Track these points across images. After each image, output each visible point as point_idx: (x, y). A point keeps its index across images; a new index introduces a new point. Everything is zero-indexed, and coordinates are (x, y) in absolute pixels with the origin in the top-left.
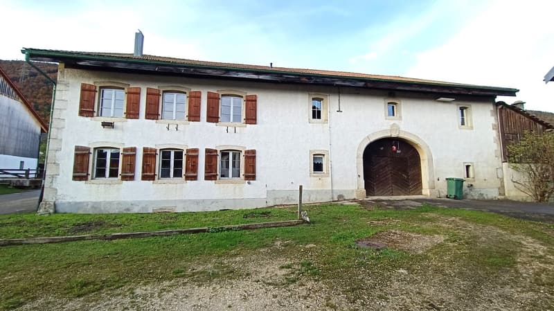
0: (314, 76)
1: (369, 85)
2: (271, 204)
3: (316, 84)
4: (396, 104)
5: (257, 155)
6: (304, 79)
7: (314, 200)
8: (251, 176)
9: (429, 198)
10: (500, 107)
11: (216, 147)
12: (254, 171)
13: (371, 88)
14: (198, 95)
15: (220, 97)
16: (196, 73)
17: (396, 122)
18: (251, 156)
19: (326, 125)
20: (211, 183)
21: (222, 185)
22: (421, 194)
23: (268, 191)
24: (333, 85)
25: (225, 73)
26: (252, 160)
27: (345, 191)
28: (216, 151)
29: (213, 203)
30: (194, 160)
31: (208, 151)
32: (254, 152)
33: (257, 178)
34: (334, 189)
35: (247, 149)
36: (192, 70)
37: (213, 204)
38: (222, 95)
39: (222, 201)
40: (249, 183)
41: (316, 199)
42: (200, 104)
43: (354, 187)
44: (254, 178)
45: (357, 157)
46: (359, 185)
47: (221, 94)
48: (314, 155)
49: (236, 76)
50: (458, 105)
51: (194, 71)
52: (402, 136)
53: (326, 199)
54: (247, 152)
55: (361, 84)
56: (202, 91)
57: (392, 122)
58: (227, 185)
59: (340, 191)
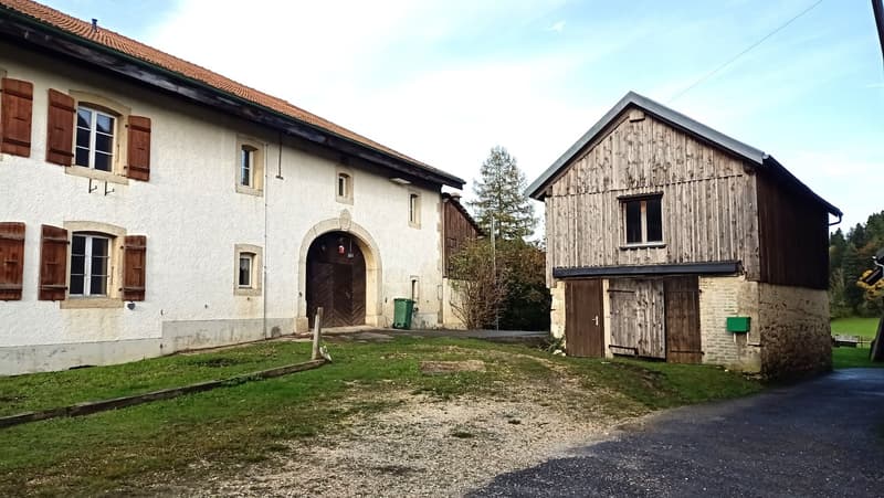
0: (262, 110)
1: (331, 144)
2: (169, 349)
3: (263, 125)
4: (347, 176)
5: (149, 247)
6: (248, 112)
7: (238, 337)
8: (135, 291)
9: (376, 327)
10: (446, 200)
11: (65, 223)
12: (142, 282)
13: (330, 148)
14: (25, 91)
15: (76, 107)
16: (55, 47)
17: (348, 207)
18: (136, 249)
19: (260, 198)
20: (53, 306)
21: (74, 311)
22: (364, 323)
23: (164, 323)
24: (286, 132)
25: (115, 65)
26: (139, 255)
27: (282, 320)
28: (65, 232)
29: (55, 352)
30: (14, 250)
31: (48, 231)
32: (142, 240)
33: (147, 296)
34: (269, 316)
35: (129, 234)
36: (47, 37)
37: (56, 356)
38: (80, 104)
39: (74, 346)
40: (131, 307)
41: (241, 336)
42: (30, 115)
43: (294, 315)
44: (141, 295)
45: (300, 262)
46: (299, 309)
47: (77, 99)
48: (242, 254)
49: (137, 76)
50: (409, 190)
51: (53, 42)
52: (353, 230)
53: (256, 334)
54: (130, 240)
55: (321, 139)
56: (34, 84)
57: (343, 207)
58: (84, 311)
59: (275, 320)
